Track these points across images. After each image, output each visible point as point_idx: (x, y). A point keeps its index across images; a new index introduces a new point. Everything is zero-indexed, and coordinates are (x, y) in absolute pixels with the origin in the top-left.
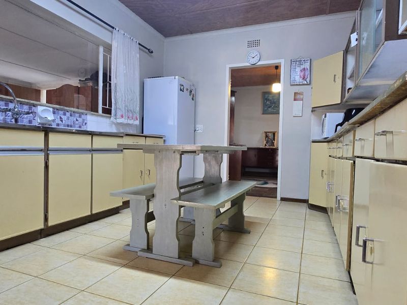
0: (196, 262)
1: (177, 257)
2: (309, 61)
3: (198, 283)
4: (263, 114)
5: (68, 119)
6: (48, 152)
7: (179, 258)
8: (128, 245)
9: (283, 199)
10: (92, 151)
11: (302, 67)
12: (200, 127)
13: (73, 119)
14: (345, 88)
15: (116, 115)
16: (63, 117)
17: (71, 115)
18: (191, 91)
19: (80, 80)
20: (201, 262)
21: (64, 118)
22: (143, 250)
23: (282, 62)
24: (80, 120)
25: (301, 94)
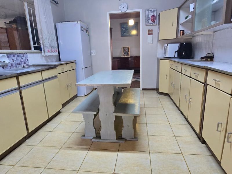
0: (126, 140)
1: (115, 139)
2: (156, 11)
3: (133, 153)
4: (121, 37)
5: (17, 59)
6: (20, 89)
7: (117, 139)
8: (84, 136)
10: (43, 81)
11: (152, 14)
12: (94, 52)
13: (20, 58)
15: (44, 51)
16: (13, 58)
17: (18, 56)
18: (87, 30)
19: (5, 23)
20: (128, 139)
21: (14, 59)
22: (94, 138)
23: (141, 11)
24: (24, 58)
25: (152, 31)
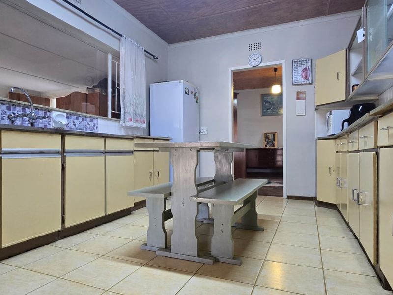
0: (216, 260)
1: (197, 256)
2: (310, 61)
3: (221, 281)
4: (263, 115)
5: (80, 123)
6: (65, 155)
7: (199, 256)
8: (146, 245)
9: (289, 197)
10: (106, 153)
11: (304, 67)
12: (204, 129)
13: (85, 123)
14: (349, 85)
15: (124, 119)
16: (75, 121)
17: (83, 120)
18: (195, 95)
19: (88, 88)
20: (221, 259)
21: (77, 122)
22: (161, 249)
24: (92, 124)
25: (304, 93)
